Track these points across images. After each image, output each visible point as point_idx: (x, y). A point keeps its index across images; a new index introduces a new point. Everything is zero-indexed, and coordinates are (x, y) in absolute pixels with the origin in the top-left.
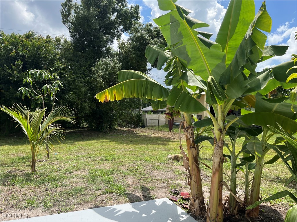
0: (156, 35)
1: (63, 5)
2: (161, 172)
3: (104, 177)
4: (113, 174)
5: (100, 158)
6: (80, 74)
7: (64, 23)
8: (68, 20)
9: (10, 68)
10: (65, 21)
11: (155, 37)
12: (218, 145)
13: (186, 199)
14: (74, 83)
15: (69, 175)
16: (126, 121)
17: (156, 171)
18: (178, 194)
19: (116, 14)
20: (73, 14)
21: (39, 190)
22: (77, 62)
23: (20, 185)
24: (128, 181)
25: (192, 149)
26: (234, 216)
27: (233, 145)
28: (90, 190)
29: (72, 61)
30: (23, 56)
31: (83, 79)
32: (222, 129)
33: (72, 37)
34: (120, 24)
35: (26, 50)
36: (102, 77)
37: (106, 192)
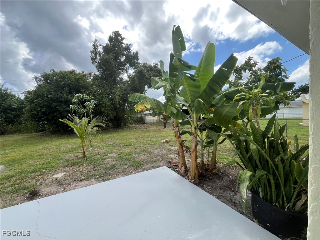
0: (150, 70)
1: (91, 52)
2: (159, 151)
3: (127, 157)
4: (132, 154)
5: (123, 145)
6: (105, 94)
7: (93, 64)
8: (95, 61)
9: (61, 93)
10: (93, 62)
11: (149, 71)
12: (194, 137)
13: (176, 166)
14: (102, 100)
15: (106, 157)
16: (134, 121)
17: (156, 150)
18: (171, 163)
19: (124, 57)
20: (98, 57)
21: (90, 167)
22: (103, 87)
23: (77, 166)
24: (141, 157)
25: (179, 138)
26: (203, 173)
27: (201, 135)
28: (120, 165)
29: (100, 86)
30: (69, 85)
31: (108, 97)
32: (196, 127)
33: (98, 72)
34: (127, 63)
35: (70, 81)
36: (119, 96)
37: (131, 166)
